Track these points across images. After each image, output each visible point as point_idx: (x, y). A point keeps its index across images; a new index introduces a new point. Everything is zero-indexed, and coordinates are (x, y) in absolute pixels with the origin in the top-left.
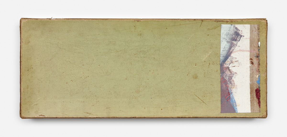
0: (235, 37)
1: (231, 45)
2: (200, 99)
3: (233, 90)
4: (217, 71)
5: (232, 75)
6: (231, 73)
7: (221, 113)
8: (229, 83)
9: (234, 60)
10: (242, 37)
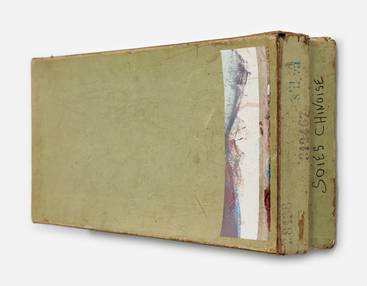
0: (240, 75)
1: (237, 93)
2: (200, 204)
3: (239, 188)
4: (222, 148)
5: (238, 158)
6: (237, 152)
7: (221, 236)
8: (234, 174)
9: (241, 126)
10: (249, 74)
